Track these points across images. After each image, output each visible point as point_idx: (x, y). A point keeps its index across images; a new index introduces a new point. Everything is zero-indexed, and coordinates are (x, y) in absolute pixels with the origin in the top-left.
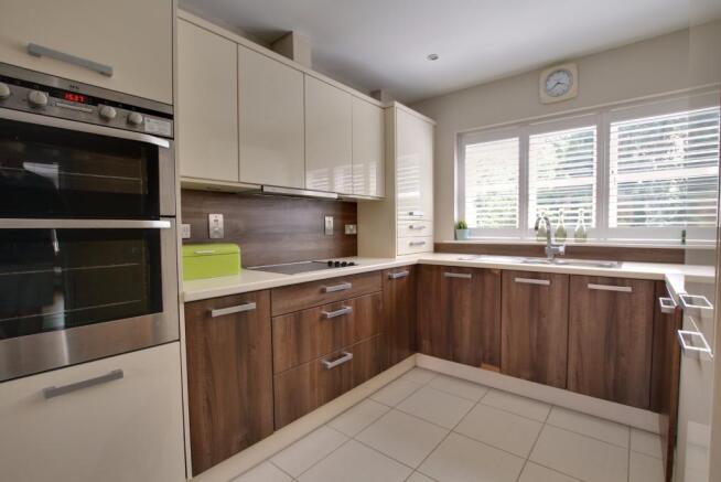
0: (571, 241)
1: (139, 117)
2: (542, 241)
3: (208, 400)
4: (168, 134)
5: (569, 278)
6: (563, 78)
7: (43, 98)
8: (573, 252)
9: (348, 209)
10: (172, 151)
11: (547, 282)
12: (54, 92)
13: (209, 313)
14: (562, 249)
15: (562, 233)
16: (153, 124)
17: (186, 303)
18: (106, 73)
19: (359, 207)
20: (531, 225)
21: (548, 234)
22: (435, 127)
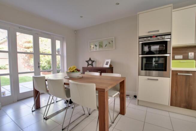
1: (163, 37)
3: (176, 92)
4: (170, 38)
7: (149, 38)
10: (170, 41)
12: (151, 37)
13: (177, 74)
16: (167, 37)
17: (172, 71)
18: (158, 31)
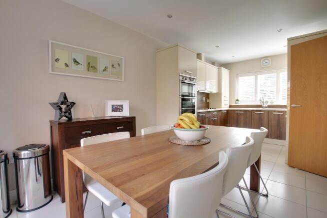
0: (269, 104)
2: (262, 104)
5: (268, 111)
6: (267, 61)
8: (269, 106)
9: (207, 95)
11: (263, 113)
14: (267, 106)
15: (267, 102)
19: (210, 95)
20: (259, 100)
21: (263, 102)
22: (230, 72)
